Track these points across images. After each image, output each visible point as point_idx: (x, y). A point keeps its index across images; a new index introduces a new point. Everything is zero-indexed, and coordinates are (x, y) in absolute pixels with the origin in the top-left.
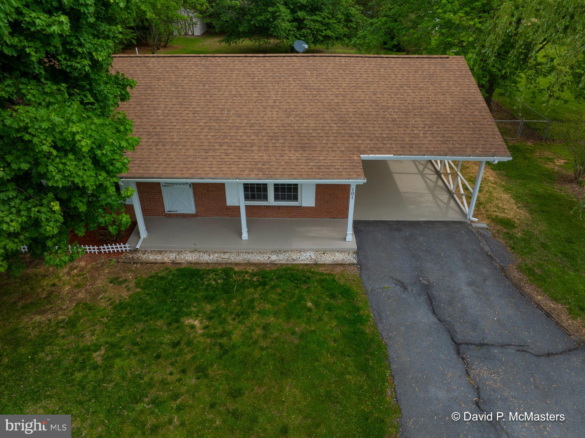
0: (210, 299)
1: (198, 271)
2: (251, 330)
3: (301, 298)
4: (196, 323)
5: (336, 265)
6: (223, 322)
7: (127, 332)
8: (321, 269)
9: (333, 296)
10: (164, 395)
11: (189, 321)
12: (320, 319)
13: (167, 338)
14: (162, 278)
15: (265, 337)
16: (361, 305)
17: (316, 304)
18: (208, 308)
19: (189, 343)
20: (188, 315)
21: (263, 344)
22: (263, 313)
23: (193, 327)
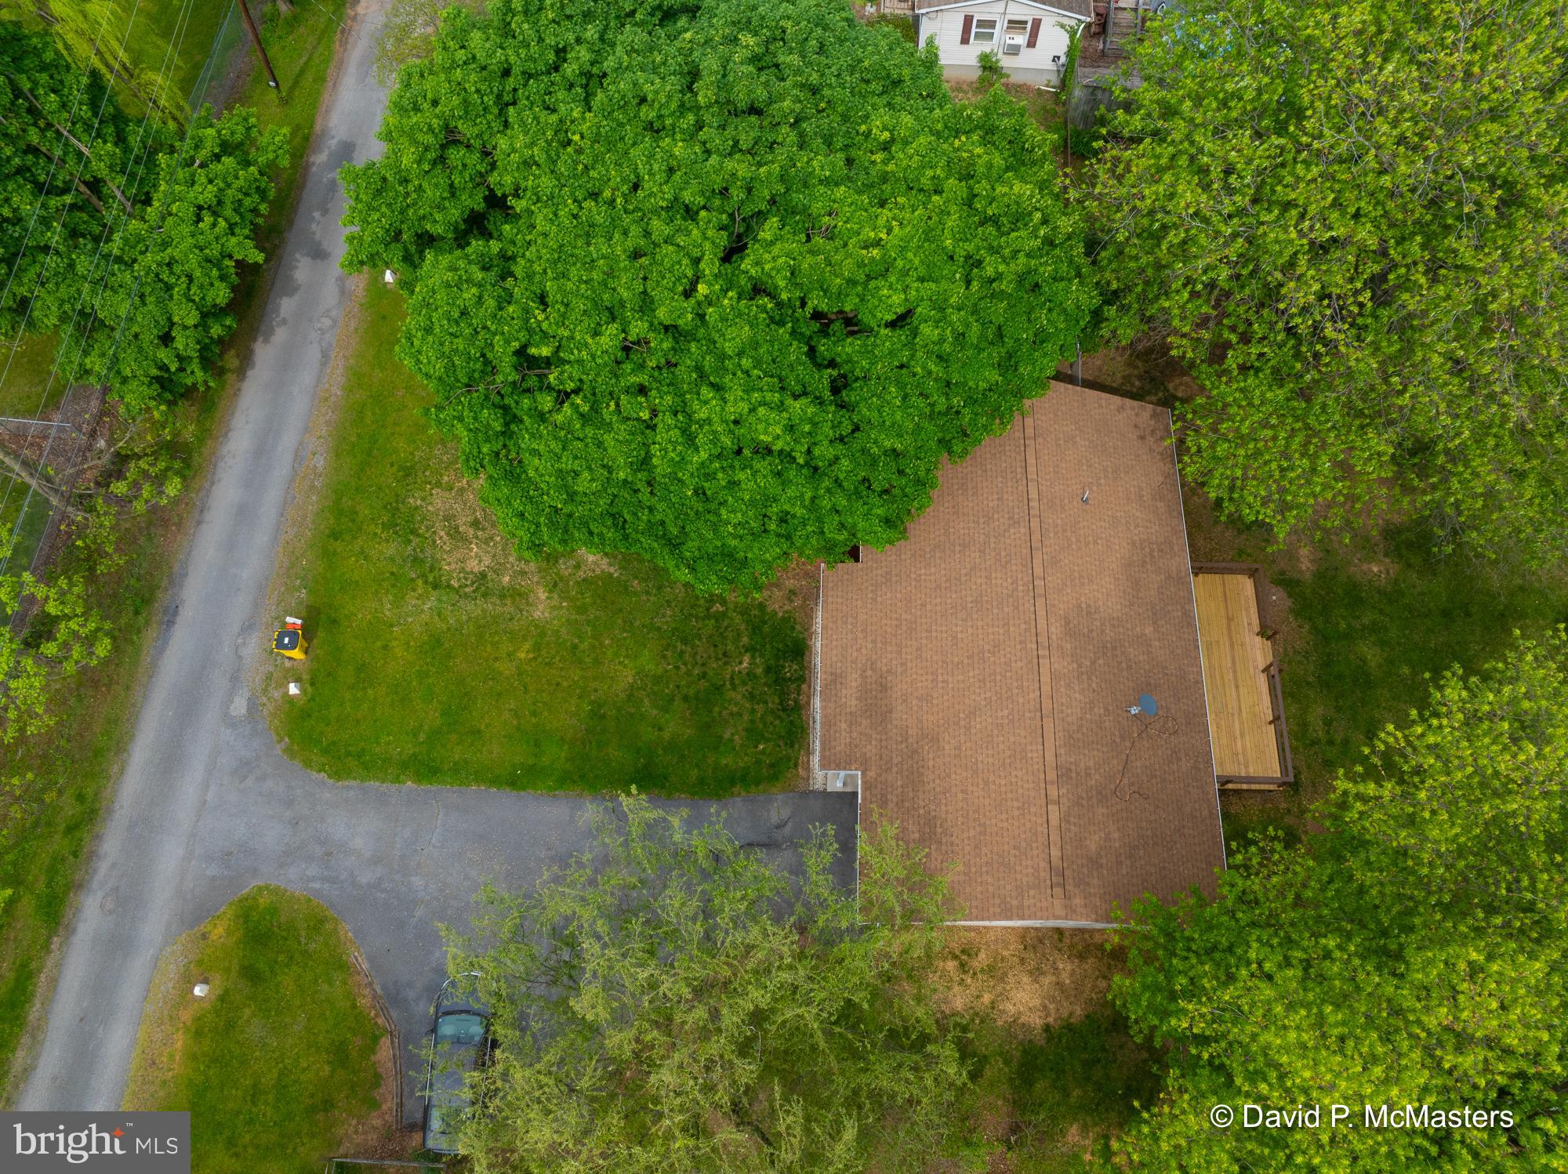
0: (768, 670)
1: (802, 655)
2: (736, 704)
3: (768, 740)
4: (745, 665)
5: (808, 769)
6: (744, 683)
7: (738, 619)
8: (802, 759)
9: (772, 766)
10: (687, 657)
11: (747, 659)
12: (746, 754)
13: (730, 647)
14: (793, 628)
15: (732, 714)
16: (761, 787)
17: (763, 752)
18: (759, 671)
19: (726, 663)
20: (753, 657)
21: (725, 713)
22: (753, 711)
23: (741, 663)
